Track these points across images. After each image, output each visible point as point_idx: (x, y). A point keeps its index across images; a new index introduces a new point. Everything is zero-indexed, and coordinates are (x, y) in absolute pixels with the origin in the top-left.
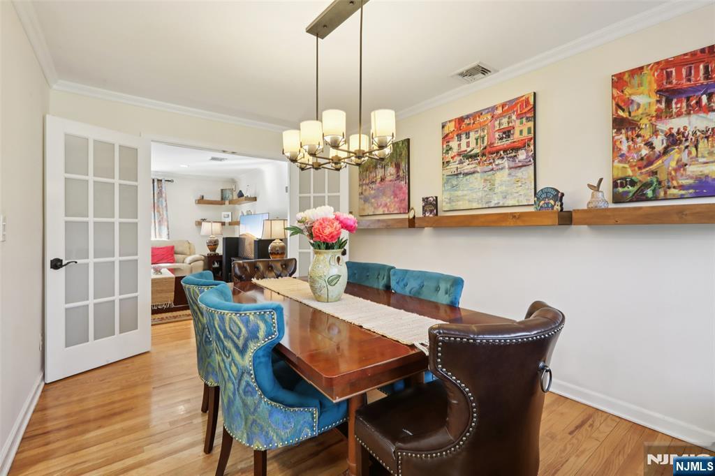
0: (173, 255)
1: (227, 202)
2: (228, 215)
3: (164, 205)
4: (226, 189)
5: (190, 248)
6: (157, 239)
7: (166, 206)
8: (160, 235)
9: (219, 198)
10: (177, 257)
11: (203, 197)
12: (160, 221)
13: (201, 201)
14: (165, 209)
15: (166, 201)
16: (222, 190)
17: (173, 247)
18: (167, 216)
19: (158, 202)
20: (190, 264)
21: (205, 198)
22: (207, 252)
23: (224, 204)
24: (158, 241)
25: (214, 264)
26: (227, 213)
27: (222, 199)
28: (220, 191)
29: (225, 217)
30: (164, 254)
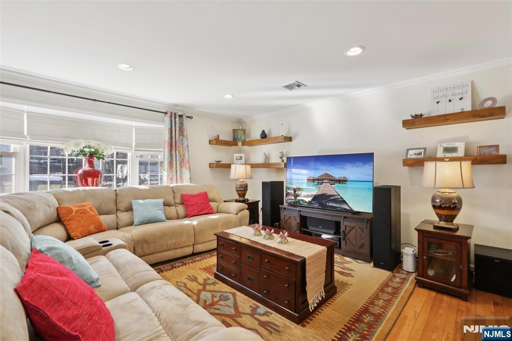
1: (240, 143)
2: (241, 157)
4: (238, 130)
6: (179, 184)
7: (188, 146)
9: (229, 138)
11: (218, 137)
12: (181, 163)
14: (186, 149)
15: (187, 140)
16: (234, 130)
17: (206, 194)
18: (189, 157)
19: (179, 140)
21: (220, 138)
23: (237, 145)
26: (239, 155)
27: (234, 139)
28: (232, 131)
29: (237, 159)
30: (202, 203)
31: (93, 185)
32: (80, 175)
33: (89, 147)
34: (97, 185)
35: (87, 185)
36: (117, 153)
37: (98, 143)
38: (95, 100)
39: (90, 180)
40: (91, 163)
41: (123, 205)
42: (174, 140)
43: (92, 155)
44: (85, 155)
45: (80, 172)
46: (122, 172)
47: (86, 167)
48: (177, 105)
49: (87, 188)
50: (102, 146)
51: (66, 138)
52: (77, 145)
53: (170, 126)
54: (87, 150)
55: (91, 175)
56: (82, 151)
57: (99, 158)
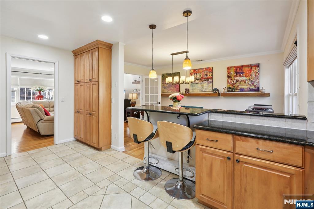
31: (41, 100)
32: (36, 97)
33: (39, 88)
34: (42, 100)
35: (39, 100)
37: (43, 86)
39: (40, 98)
40: (40, 93)
41: (51, 106)
43: (40, 90)
44: (38, 91)
45: (36, 96)
46: (49, 94)
47: (38, 94)
49: (39, 101)
50: (44, 88)
51: (32, 85)
52: (36, 88)
54: (39, 89)
55: (40, 97)
56: (37, 89)
57: (43, 91)
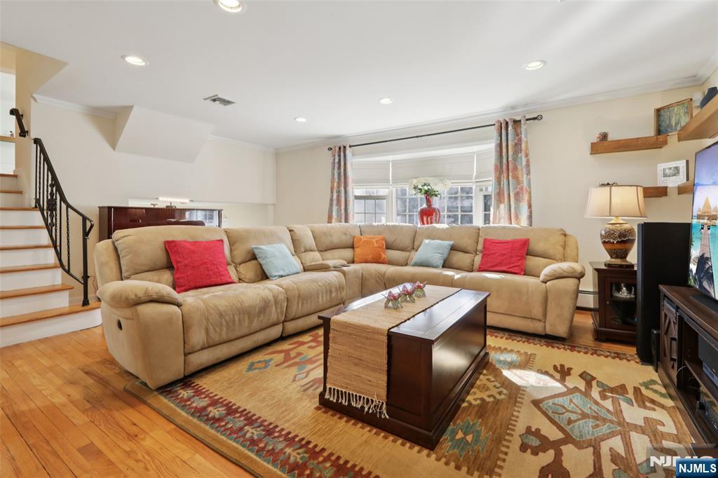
0: (523, 258)
1: (673, 138)
2: (677, 169)
3: (524, 163)
4: (668, 107)
5: (564, 247)
7: (528, 165)
8: (517, 217)
9: (650, 132)
10: (532, 262)
11: (604, 137)
12: (517, 194)
13: (603, 145)
14: (525, 171)
15: (527, 155)
16: (658, 111)
18: (529, 183)
19: (515, 159)
20: (545, 282)
21: (610, 138)
22: (603, 258)
23: (665, 143)
24: (514, 228)
25: (619, 290)
26: (673, 164)
27: (659, 132)
28: (652, 114)
29: (665, 175)
30: (504, 255)
36: (462, 188)
38: (417, 137)
40: (428, 201)
42: (504, 160)
48: (513, 108)
53: (499, 142)
